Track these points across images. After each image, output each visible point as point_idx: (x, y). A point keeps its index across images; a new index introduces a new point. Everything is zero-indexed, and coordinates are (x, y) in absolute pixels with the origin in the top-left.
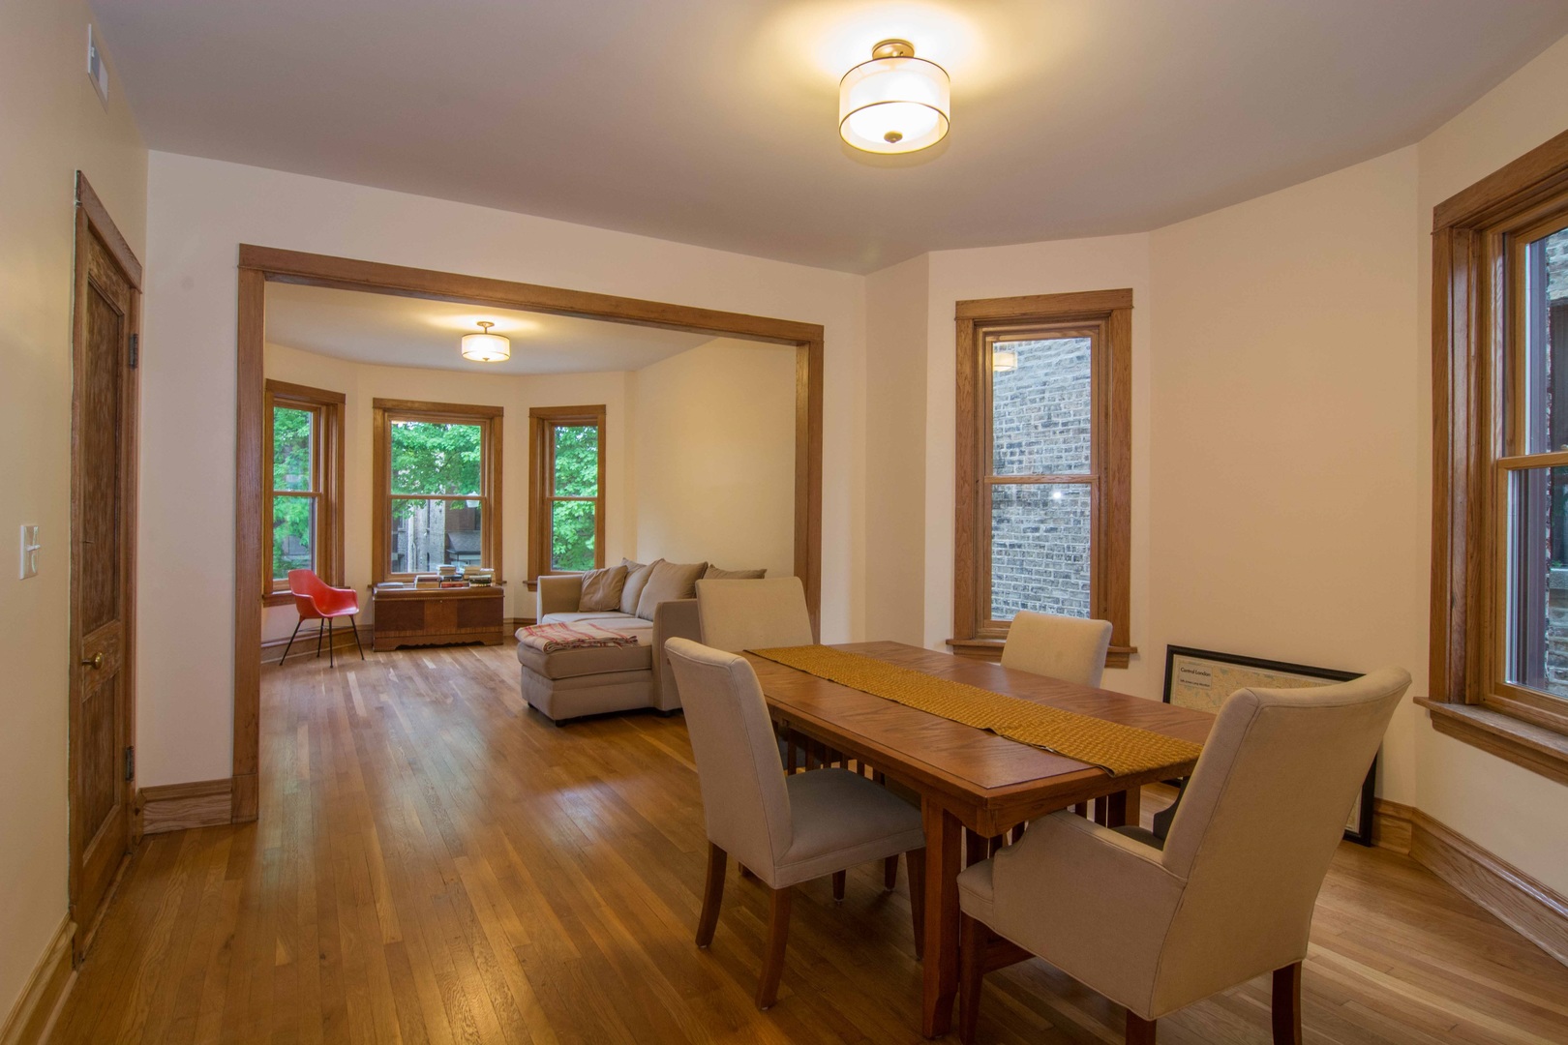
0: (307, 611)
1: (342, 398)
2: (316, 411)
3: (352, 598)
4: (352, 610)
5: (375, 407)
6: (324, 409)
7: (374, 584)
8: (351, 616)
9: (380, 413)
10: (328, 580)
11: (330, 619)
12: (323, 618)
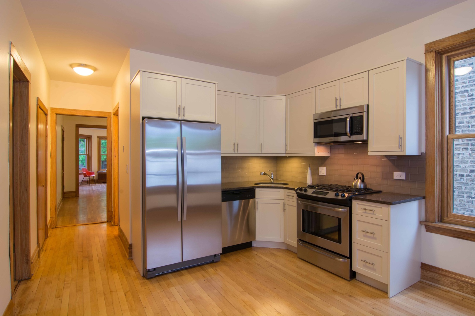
0: (85, 176)
1: (91, 136)
2: (87, 139)
3: (93, 173)
4: (94, 175)
5: (98, 138)
6: (88, 138)
7: (98, 171)
8: (93, 176)
9: (99, 139)
10: (89, 170)
11: (89, 177)
12: (88, 177)
